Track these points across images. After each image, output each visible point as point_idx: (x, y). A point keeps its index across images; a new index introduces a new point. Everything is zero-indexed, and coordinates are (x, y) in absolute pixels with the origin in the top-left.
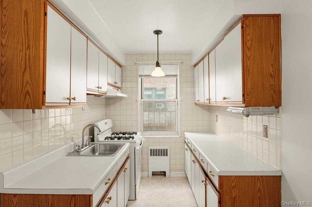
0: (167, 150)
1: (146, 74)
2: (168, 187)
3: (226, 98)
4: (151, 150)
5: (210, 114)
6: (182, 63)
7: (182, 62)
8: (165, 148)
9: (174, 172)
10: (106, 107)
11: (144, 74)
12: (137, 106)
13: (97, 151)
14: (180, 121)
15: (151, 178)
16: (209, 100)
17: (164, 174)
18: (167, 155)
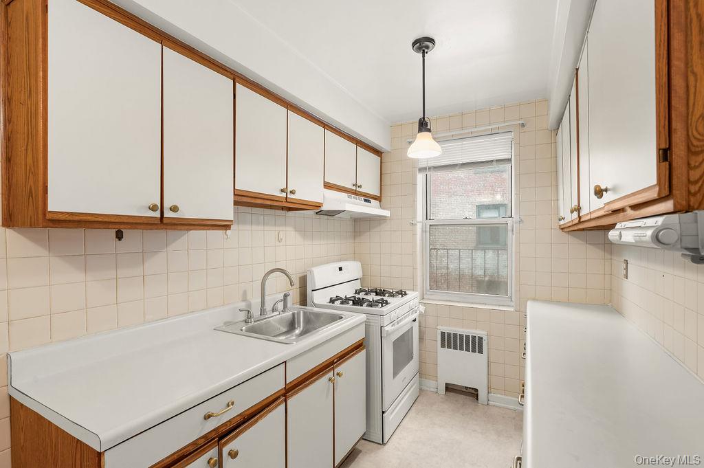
0: (480, 339)
1: (433, 165)
2: (475, 431)
3: (606, 190)
4: (443, 334)
5: (609, 257)
6: (523, 125)
7: (521, 122)
8: (477, 333)
9: (499, 396)
10: (355, 237)
11: (430, 165)
12: (414, 235)
13: (299, 326)
14: (516, 271)
15: (442, 398)
16: (578, 209)
17: (473, 393)
18: (481, 351)
